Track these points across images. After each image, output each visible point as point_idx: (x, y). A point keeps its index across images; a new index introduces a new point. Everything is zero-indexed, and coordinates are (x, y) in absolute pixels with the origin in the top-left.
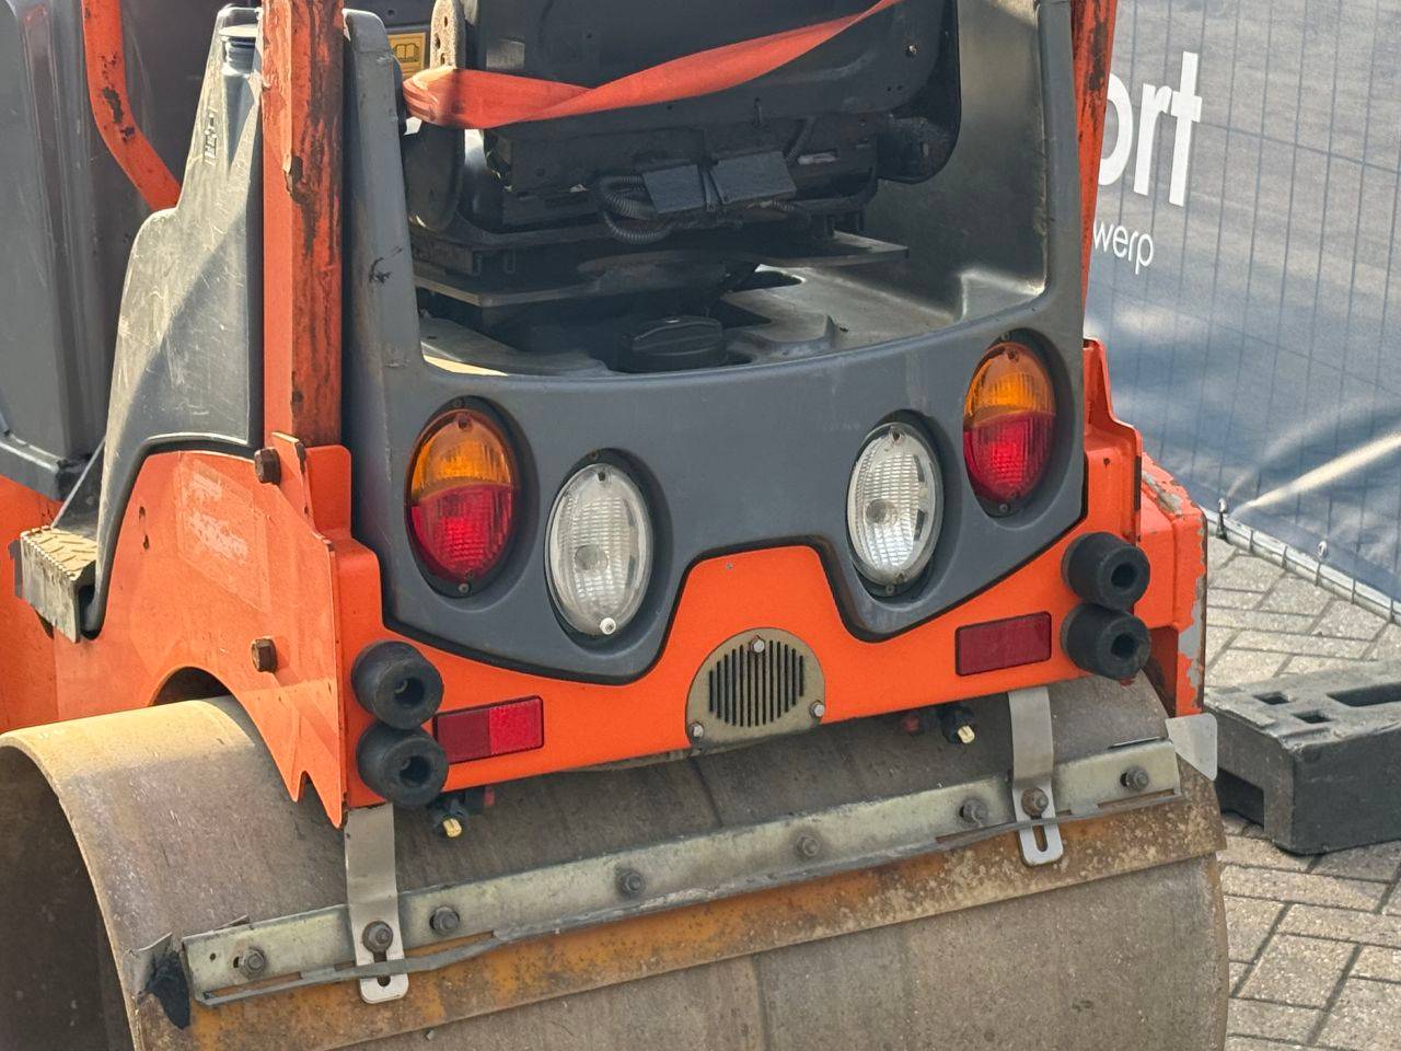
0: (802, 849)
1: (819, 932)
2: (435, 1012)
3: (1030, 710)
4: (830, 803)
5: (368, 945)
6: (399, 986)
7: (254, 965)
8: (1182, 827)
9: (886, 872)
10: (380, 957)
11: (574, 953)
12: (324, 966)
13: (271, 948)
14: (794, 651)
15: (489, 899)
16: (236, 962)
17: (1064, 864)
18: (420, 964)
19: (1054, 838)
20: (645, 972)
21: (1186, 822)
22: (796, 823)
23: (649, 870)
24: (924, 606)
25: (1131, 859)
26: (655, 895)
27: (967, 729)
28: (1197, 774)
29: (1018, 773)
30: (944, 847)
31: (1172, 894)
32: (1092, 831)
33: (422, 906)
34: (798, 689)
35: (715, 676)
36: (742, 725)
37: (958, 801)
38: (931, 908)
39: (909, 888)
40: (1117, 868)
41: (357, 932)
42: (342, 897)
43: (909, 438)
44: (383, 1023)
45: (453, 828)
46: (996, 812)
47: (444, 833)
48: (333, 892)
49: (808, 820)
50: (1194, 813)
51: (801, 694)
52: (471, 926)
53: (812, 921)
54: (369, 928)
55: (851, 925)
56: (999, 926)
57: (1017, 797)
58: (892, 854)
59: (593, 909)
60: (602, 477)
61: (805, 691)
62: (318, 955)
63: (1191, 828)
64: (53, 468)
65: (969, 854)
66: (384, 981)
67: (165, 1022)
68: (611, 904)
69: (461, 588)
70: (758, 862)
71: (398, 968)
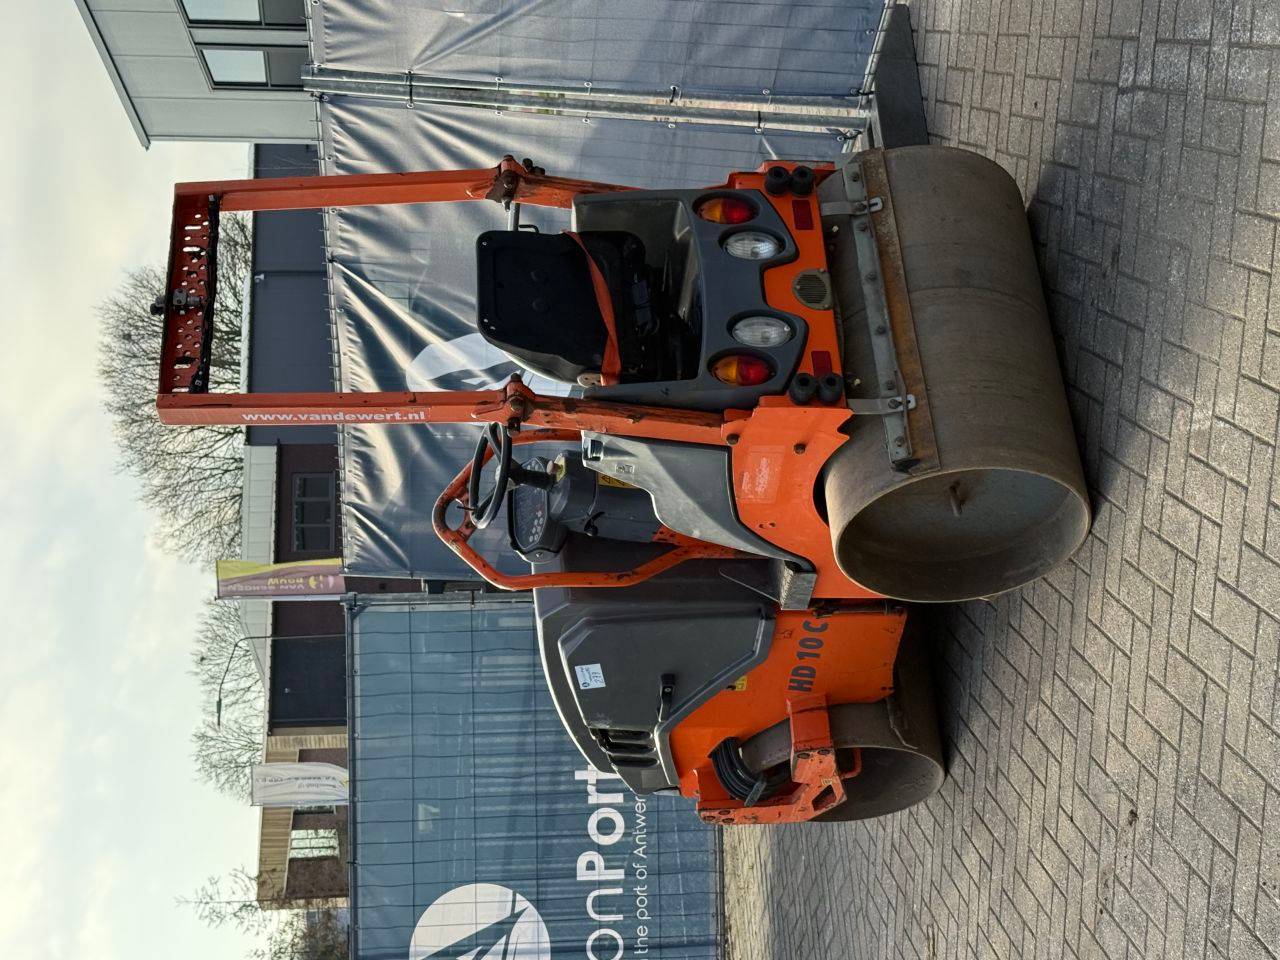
0: (873, 279)
1: (902, 272)
2: (921, 387)
3: (828, 209)
4: (858, 275)
5: (897, 407)
6: (911, 398)
7: (901, 441)
8: (872, 162)
9: (882, 253)
10: (901, 403)
11: (904, 346)
12: (902, 420)
13: (895, 436)
14: (801, 278)
15: (884, 373)
16: (899, 446)
17: (883, 197)
18: (904, 392)
19: (873, 201)
20: (912, 325)
22: (864, 281)
23: (877, 326)
24: (787, 238)
26: (885, 323)
27: (833, 229)
28: (854, 158)
29: (849, 211)
30: (874, 234)
31: (896, 164)
32: (872, 190)
33: (884, 392)
34: (814, 277)
35: (808, 301)
36: (826, 294)
37: (860, 232)
38: (896, 239)
39: (888, 246)
40: (885, 181)
41: (891, 411)
42: (880, 416)
43: (728, 242)
44: (924, 402)
45: (857, 381)
46: (864, 220)
47: (858, 385)
48: (878, 420)
49: (863, 278)
50: (868, 158)
51: (816, 276)
52: (893, 377)
53: (898, 275)
54: (890, 407)
55: (900, 263)
56: (904, 218)
57: (858, 213)
58: (876, 251)
59: (889, 341)
60: (737, 330)
61: (815, 274)
62: (900, 422)
65: (878, 228)
66: (909, 402)
67: (918, 466)
68: (888, 337)
69: (772, 373)
70: (876, 292)
71: (905, 398)
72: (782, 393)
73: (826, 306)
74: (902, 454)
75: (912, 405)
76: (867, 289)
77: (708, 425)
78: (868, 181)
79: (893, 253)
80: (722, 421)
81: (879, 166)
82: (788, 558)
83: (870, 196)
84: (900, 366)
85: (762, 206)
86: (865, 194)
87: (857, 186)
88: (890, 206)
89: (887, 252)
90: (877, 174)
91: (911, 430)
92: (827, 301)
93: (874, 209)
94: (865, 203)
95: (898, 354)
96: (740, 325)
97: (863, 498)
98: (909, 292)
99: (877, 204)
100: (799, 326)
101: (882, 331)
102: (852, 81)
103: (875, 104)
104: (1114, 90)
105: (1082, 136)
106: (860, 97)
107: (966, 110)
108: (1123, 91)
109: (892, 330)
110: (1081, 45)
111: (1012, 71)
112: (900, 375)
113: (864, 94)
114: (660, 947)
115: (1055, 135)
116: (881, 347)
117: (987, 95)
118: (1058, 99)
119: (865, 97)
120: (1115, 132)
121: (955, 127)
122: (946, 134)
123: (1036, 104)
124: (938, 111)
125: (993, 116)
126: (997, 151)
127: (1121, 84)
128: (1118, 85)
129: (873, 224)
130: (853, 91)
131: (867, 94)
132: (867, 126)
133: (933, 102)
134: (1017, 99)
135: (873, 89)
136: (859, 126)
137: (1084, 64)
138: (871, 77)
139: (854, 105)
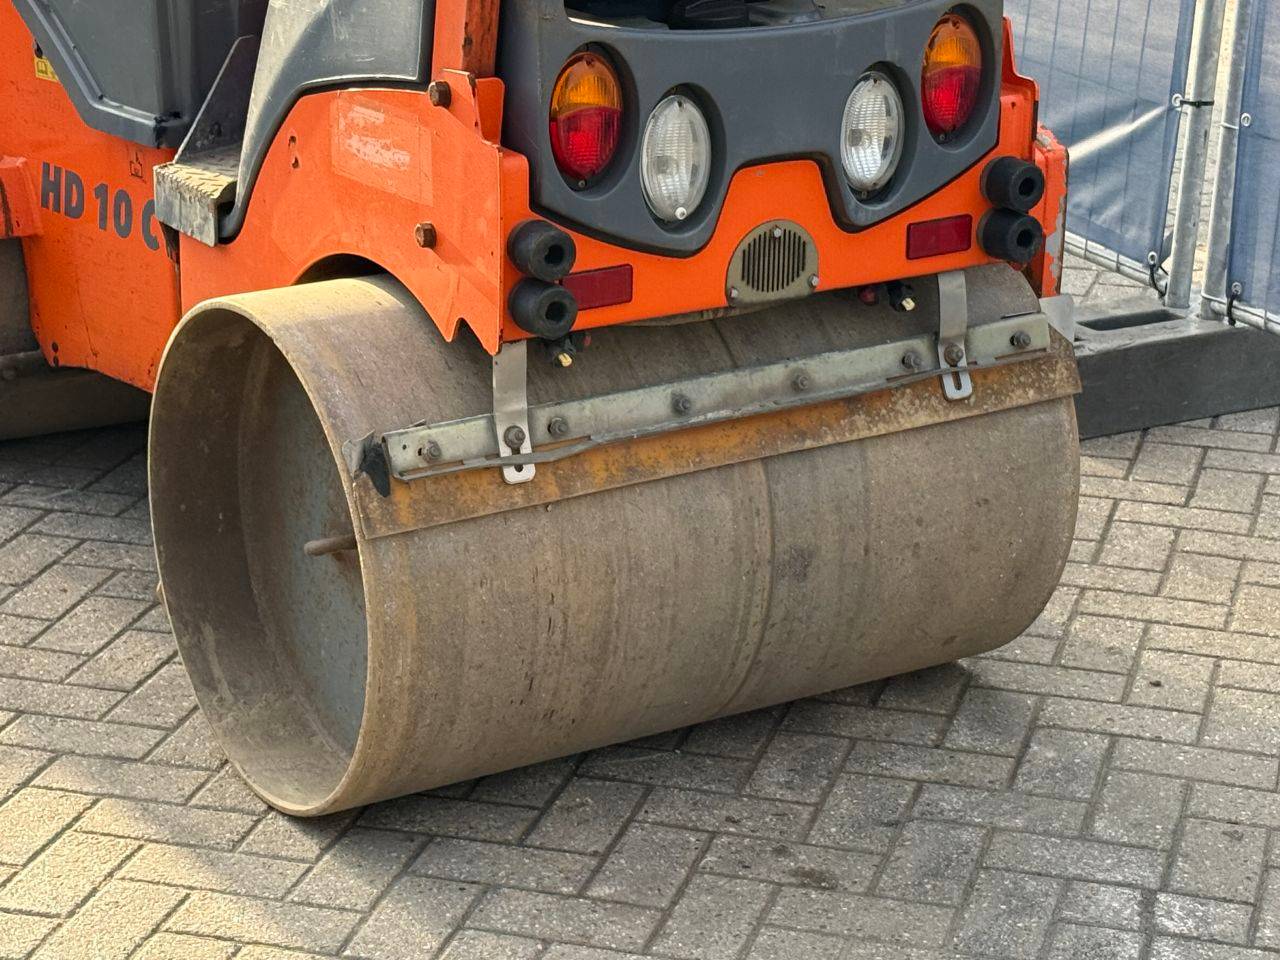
0: (797, 384)
1: (809, 444)
2: (553, 492)
3: (952, 288)
4: (810, 353)
5: (508, 442)
6: (529, 472)
7: (431, 454)
8: (1051, 376)
9: (853, 403)
10: (516, 451)
11: (644, 453)
12: (477, 457)
13: (442, 442)
14: (800, 237)
15: (587, 412)
16: (420, 452)
17: (972, 400)
18: (542, 457)
19: (966, 380)
20: (692, 468)
21: (1054, 371)
22: (792, 365)
23: (692, 396)
24: (891, 206)
25: (1017, 398)
26: (698, 413)
27: (909, 300)
28: (1061, 338)
29: (944, 333)
30: (893, 385)
31: (1043, 424)
32: (990, 377)
33: (544, 415)
34: (801, 266)
35: (747, 253)
36: (763, 290)
37: (901, 354)
38: (882, 429)
39: (868, 414)
40: (1008, 404)
41: (500, 432)
42: (491, 410)
43: (883, 82)
44: (519, 499)
45: (566, 360)
46: (926, 362)
47: (559, 363)
48: (483, 403)
49: (800, 363)
50: (1059, 366)
51: (803, 269)
52: (575, 433)
53: (803, 435)
54: (509, 430)
55: (829, 439)
56: (927, 443)
57: (941, 350)
58: (858, 388)
59: (657, 422)
60: (680, 104)
61: (806, 267)
62: (474, 450)
63: (1058, 377)
64: (151, 123)
65: (908, 391)
66: (519, 468)
67: (373, 492)
68: (668, 419)
69: (580, 184)
70: (767, 393)
71: (529, 459)
72: (535, 203)
73: (734, 293)
74: (402, 456)
75: (511, 475)
76: (776, 373)
77: (468, 41)
78: (1009, 367)
79: (852, 423)
80: (476, 72)
81: (1039, 390)
82: (240, 191)
83: (978, 373)
84: (598, 448)
85: (961, 152)
86: (982, 362)
87: (1002, 345)
88: (952, 416)
89: (852, 413)
90: (1023, 386)
91: (456, 475)
92: (745, 293)
93: (949, 382)
94: (963, 363)
95: (627, 443)
96: (691, 110)
97: (316, 370)
98: (765, 460)
99: (958, 386)
100: (688, 238)
101: (680, 406)
102: (1258, 288)
103: (1212, 327)
104: (1153, 882)
105: (1073, 799)
106: (1225, 300)
107: (1175, 517)
108: (1148, 902)
109: (684, 427)
110: (1258, 796)
111: (1234, 626)
112: (580, 448)
113: (1230, 306)
115: (1088, 731)
116: (648, 404)
117: (1196, 566)
118: (1158, 739)
119: (1224, 308)
120: (1068, 881)
121: (1148, 490)
122: (1140, 471)
123: (1157, 684)
124: (1185, 453)
125: (1153, 580)
126: (1083, 589)
127: (1162, 897)
128: (1164, 888)
129: (915, 380)
130: (1237, 287)
131: (1230, 313)
132: (1172, 311)
133: (1205, 442)
134: (1177, 638)
135: (1238, 324)
136: (1174, 293)
137: (1220, 803)
138: (1261, 322)
139: (1211, 288)
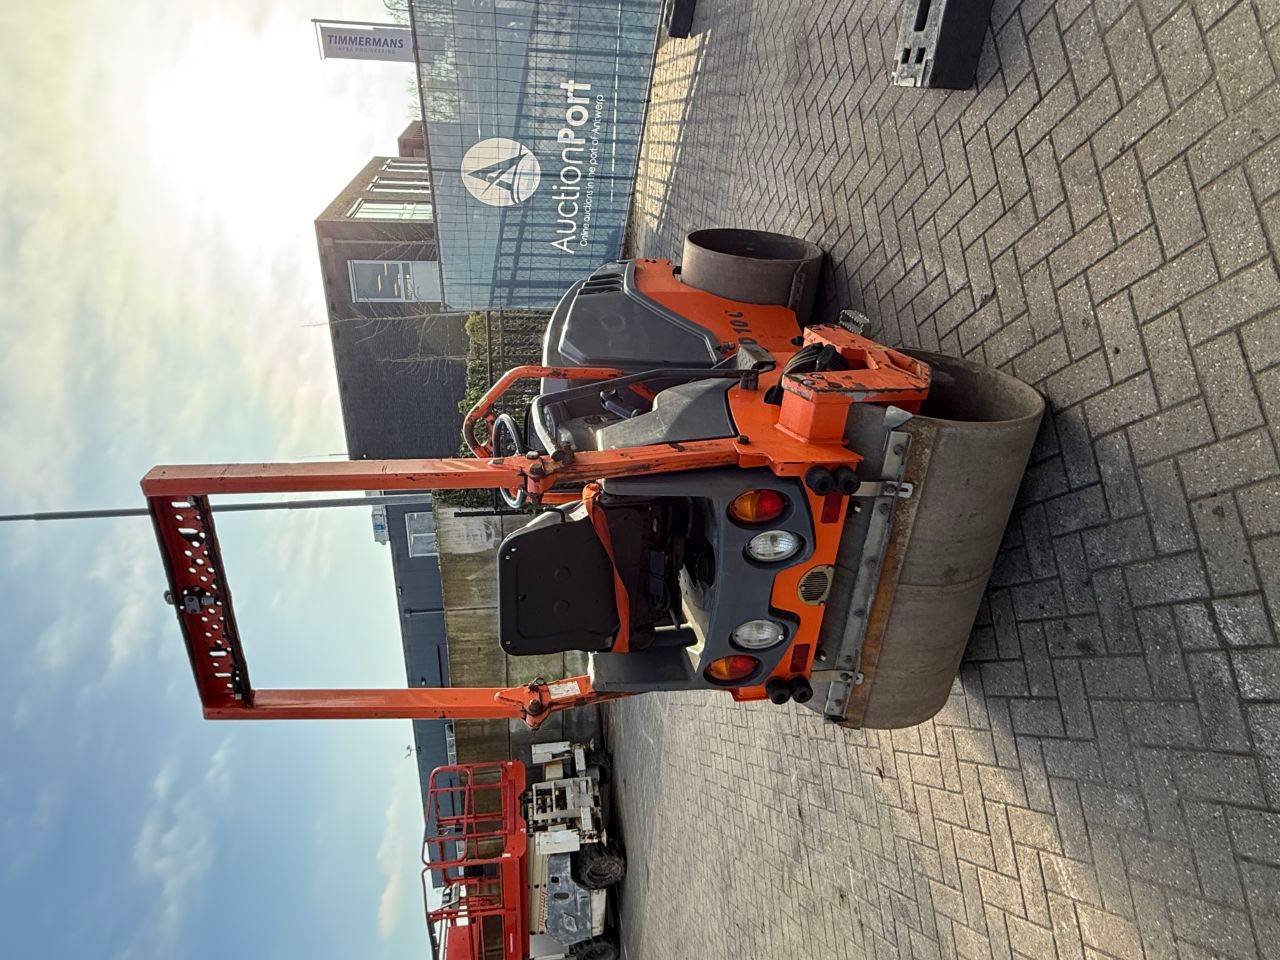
1: (900, 565)
9: (891, 541)
12: (847, 688)
14: (808, 576)
16: (837, 705)
17: (916, 483)
18: (857, 669)
22: (863, 563)
23: (858, 607)
25: (926, 460)
26: (866, 608)
27: (857, 509)
28: (908, 421)
32: (909, 470)
33: (841, 662)
34: (821, 574)
35: (807, 598)
36: (825, 590)
37: (878, 512)
38: (909, 531)
39: (899, 535)
40: (926, 465)
46: (888, 501)
49: (864, 559)
51: (823, 572)
53: (895, 567)
56: (926, 511)
57: (886, 493)
59: (863, 625)
65: (897, 513)
68: (864, 619)
70: (870, 577)
76: (864, 571)
78: (909, 459)
79: (900, 544)
81: (928, 446)
83: (905, 477)
84: (863, 648)
86: (900, 474)
88: (919, 496)
89: (896, 543)
90: (922, 453)
91: (851, 697)
92: (825, 596)
93: (902, 495)
94: (896, 484)
95: (866, 637)
98: (899, 584)
99: (906, 490)
109: (869, 616)
112: (860, 654)
114: (601, 177)
116: (855, 624)
117: (1074, 174)
118: (1143, 418)
121: (1020, 100)
122: (1008, 78)
123: (1117, 350)
124: (1014, 28)
125: (1066, 215)
129: (894, 509)
134: (1103, 280)
